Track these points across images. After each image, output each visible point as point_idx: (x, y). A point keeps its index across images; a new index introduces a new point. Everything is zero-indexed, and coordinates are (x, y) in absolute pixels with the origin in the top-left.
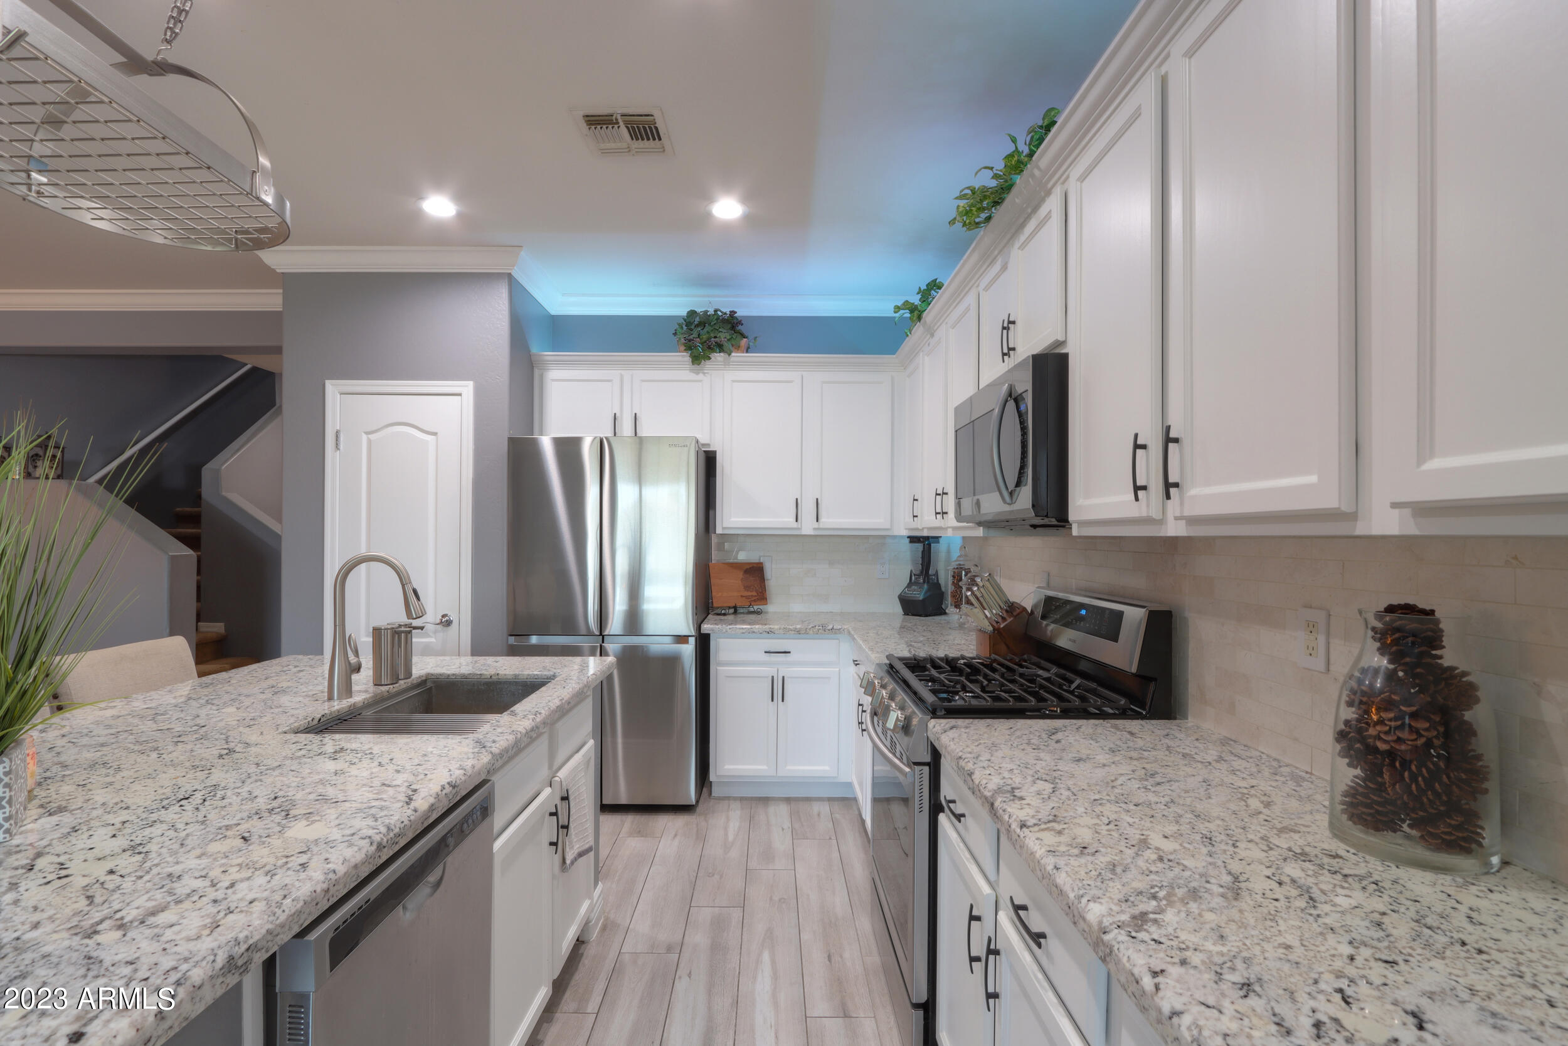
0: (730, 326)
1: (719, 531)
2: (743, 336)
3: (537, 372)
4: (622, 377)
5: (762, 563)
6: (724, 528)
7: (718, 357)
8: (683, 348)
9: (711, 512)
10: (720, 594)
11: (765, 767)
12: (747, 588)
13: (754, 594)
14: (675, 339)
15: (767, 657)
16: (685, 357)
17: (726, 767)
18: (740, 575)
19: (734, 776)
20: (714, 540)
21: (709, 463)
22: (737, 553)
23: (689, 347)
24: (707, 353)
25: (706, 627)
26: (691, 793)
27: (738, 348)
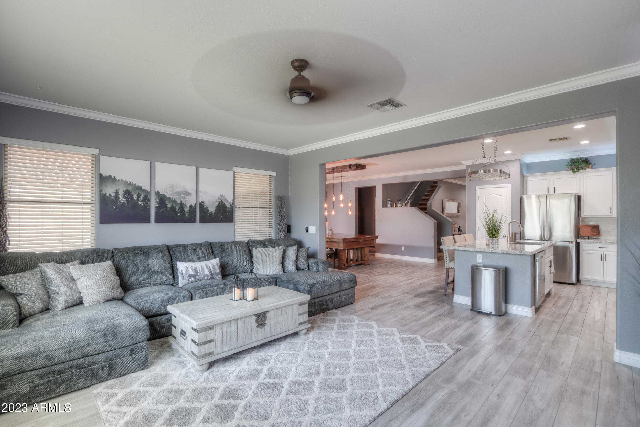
0: (586, 162)
1: (582, 216)
2: (590, 164)
3: (525, 179)
4: (550, 178)
5: (598, 225)
6: (584, 215)
7: (581, 171)
8: (569, 169)
9: (580, 211)
10: (583, 233)
11: (599, 278)
12: (593, 232)
13: (595, 233)
14: (567, 167)
15: (600, 249)
16: (571, 172)
17: (586, 276)
18: (590, 228)
19: (588, 279)
20: (580, 218)
21: (579, 199)
22: (589, 222)
23: (572, 169)
24: (578, 171)
25: (579, 240)
26: (574, 280)
27: (588, 167)
